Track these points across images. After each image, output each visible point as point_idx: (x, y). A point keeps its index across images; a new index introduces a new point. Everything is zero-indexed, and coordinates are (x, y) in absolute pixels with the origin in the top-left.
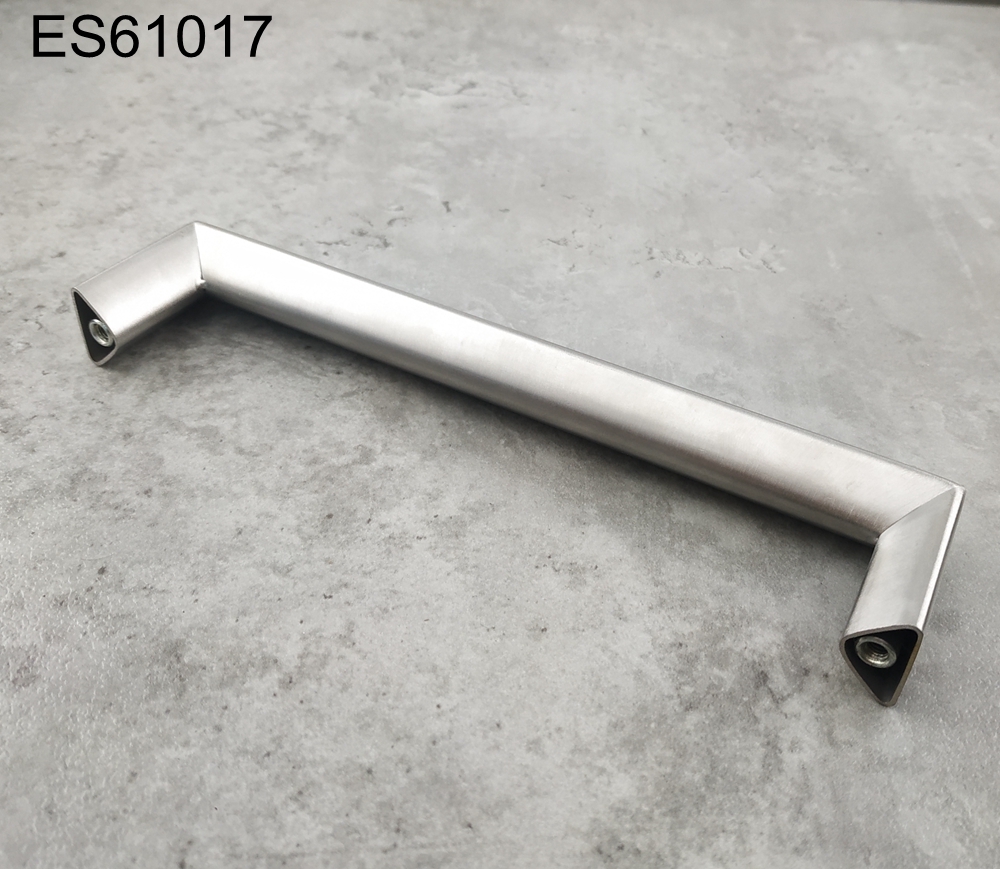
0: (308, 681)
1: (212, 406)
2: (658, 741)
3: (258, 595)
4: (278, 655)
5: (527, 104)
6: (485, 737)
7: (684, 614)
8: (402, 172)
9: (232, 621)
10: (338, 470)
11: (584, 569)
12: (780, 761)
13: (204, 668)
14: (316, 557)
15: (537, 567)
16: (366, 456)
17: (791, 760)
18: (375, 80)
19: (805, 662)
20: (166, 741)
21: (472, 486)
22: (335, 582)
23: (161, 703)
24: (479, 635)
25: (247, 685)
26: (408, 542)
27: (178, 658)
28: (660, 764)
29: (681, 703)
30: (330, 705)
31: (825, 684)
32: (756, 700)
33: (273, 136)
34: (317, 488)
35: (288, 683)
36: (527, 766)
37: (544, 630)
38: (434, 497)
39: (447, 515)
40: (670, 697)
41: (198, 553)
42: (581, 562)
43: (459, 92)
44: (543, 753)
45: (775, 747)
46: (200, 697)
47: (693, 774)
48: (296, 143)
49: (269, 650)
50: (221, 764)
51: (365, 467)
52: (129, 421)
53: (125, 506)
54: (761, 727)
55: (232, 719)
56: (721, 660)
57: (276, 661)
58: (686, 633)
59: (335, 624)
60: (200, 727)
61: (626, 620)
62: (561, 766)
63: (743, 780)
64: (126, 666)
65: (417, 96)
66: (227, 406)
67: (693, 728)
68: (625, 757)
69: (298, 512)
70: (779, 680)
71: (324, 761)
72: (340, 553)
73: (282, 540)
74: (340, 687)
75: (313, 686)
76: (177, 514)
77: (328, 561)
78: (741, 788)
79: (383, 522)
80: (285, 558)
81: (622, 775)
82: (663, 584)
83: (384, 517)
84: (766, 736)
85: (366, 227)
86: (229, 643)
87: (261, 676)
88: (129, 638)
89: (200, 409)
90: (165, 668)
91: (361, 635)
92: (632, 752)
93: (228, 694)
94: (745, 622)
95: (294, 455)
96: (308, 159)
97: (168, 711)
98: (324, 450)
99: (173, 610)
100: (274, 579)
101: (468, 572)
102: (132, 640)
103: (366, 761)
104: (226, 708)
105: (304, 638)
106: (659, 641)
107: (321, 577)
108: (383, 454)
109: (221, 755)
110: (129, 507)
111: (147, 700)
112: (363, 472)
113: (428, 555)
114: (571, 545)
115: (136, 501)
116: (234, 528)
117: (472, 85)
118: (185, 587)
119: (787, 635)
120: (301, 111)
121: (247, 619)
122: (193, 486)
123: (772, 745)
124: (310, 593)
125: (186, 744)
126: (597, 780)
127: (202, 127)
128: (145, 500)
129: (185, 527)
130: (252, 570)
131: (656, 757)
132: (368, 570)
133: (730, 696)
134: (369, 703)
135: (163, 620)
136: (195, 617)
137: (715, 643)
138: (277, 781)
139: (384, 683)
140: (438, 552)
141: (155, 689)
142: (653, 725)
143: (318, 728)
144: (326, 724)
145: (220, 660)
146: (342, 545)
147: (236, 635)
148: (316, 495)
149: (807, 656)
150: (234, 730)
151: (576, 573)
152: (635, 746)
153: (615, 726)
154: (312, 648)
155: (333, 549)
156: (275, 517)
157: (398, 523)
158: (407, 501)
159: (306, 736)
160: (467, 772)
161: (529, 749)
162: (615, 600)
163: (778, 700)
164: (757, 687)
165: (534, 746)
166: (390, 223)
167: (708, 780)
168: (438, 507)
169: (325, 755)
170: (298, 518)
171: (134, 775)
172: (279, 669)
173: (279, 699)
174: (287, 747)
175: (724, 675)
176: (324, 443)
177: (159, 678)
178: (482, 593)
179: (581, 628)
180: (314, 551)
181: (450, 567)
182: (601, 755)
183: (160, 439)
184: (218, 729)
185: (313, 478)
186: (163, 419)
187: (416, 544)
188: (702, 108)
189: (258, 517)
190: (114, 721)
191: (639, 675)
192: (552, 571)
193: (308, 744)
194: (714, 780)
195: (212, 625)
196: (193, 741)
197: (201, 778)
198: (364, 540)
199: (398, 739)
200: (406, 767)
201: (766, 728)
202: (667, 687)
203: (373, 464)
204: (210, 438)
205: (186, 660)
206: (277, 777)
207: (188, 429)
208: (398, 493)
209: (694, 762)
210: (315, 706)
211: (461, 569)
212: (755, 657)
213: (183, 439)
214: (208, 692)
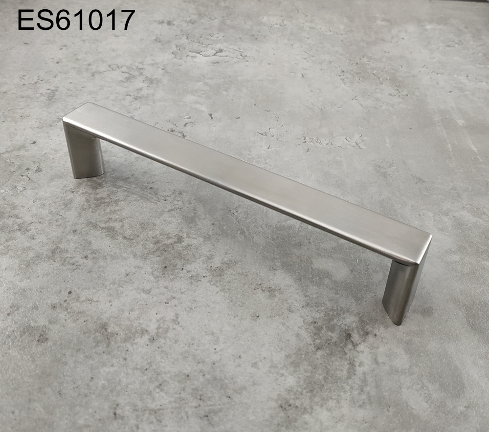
0: (161, 339)
1: (111, 217)
2: (305, 363)
3: (137, 302)
4: (147, 328)
5: (247, 61)
6: (235, 361)
7: (317, 309)
8: (190, 98)
9: (127, 314)
10: (168, 246)
11: (275, 290)
12: (355, 371)
13: (117, 334)
14: (161, 285)
15: (255, 289)
16: (180, 240)
17: (359, 370)
18: (174, 49)
19: (367, 329)
20: (104, 364)
21: (226, 253)
22: (170, 296)
23: (100, 349)
24: (231, 319)
25: (136, 341)
26: (199, 279)
27: (106, 330)
28: (306, 372)
29: (315, 347)
30: (170, 349)
31: (375, 338)
32: (346, 345)
33: (128, 79)
34: (159, 254)
35: (152, 340)
36: (252, 373)
37: (258, 316)
38: (210, 258)
39: (216, 266)
40: (311, 345)
41: (110, 284)
42: (273, 287)
43: (215, 55)
44: (258, 368)
45: (353, 365)
46: (116, 346)
47: (319, 376)
48: (139, 83)
49: (144, 326)
50: (127, 374)
51: (179, 245)
52: (74, 225)
53: (77, 264)
54: (348, 356)
55: (130, 355)
56: (332, 329)
57: (147, 331)
58: (318, 317)
59: (170, 315)
60: (117, 359)
61: (292, 312)
62: (266, 373)
63: (340, 378)
64: (85, 333)
65: (195, 57)
66: (117, 217)
67: (319, 357)
68: (292, 369)
69: (152, 266)
70: (356, 337)
71: (169, 372)
72: (171, 284)
73: (146, 278)
74: (174, 341)
75: (163, 341)
76: (99, 267)
77: (166, 287)
78: (339, 381)
79: (188, 270)
80: (147, 286)
81: (291, 376)
82: (308, 296)
83: (189, 267)
84: (349, 360)
85: (174, 128)
86: (127, 323)
87: (141, 337)
88: (85, 322)
89: (105, 218)
90: (101, 335)
91: (182, 319)
92: (294, 367)
93: (128, 345)
94: (342, 313)
95: (148, 239)
96: (145, 92)
97: (104, 352)
98: (161, 237)
99: (102, 309)
100: (144, 295)
101: (226, 292)
102: (85, 323)
103: (186, 372)
104: (127, 351)
105: (158, 321)
106: (306, 321)
107: (163, 294)
108: (187, 239)
109: (127, 370)
110: (78, 264)
111: (95, 347)
112: (179, 247)
113: (208, 284)
114: (269, 279)
115: (81, 261)
116: (125, 273)
117: (221, 51)
118: (106, 299)
119: (360, 318)
120: (140, 66)
121: (133, 313)
122: (105, 254)
123: (352, 364)
124: (159, 301)
125: (112, 366)
126: (280, 379)
127: (93, 75)
128: (85, 261)
129: (104, 273)
130: (134, 291)
131: (304, 369)
132: (183, 291)
133: (335, 344)
134: (186, 348)
135: (98, 314)
136: (112, 312)
137: (329, 322)
138: (151, 381)
139: (192, 340)
140: (212, 283)
141: (98, 343)
142: (303, 356)
143: (166, 359)
144: (169, 357)
145: (124, 330)
146: (172, 280)
147: (129, 319)
148: (159, 258)
149: (368, 327)
150: (132, 360)
151: (271, 292)
152: (296, 365)
153: (288, 357)
154: (162, 325)
155: (167, 282)
156: (142, 268)
157: (195, 270)
158: (198, 260)
159: (161, 362)
160: (227, 376)
161: (253, 366)
162: (288, 303)
163: (355, 345)
164: (347, 340)
165: (255, 365)
166: (185, 125)
167: (325, 378)
168: (211, 263)
169: (169, 369)
170: (152, 268)
171: (92, 378)
172: (149, 334)
173: (149, 347)
174: (154, 367)
175: (333, 335)
176: (161, 234)
177: (99, 338)
178: (231, 301)
179: (274, 316)
180: (159, 283)
181: (218, 289)
182: (282, 368)
183: (89, 232)
184: (125, 359)
185: (157, 250)
186: (89, 223)
187: (203, 279)
188: (330, 62)
189: (135, 268)
190: (82, 356)
191: (298, 335)
192: (261, 291)
193: (162, 365)
194: (328, 378)
195: (119, 316)
196: (115, 365)
197: (120, 379)
198: (181, 278)
199: (199, 363)
200: (202, 374)
201: (350, 357)
202: (309, 340)
203: (183, 243)
204: (111, 232)
205: (109, 331)
206: (151, 379)
207: (101, 228)
208: (194, 256)
209: (320, 371)
210: (164, 349)
211: (223, 290)
212: (346, 327)
213: (99, 232)
214: (120, 344)
